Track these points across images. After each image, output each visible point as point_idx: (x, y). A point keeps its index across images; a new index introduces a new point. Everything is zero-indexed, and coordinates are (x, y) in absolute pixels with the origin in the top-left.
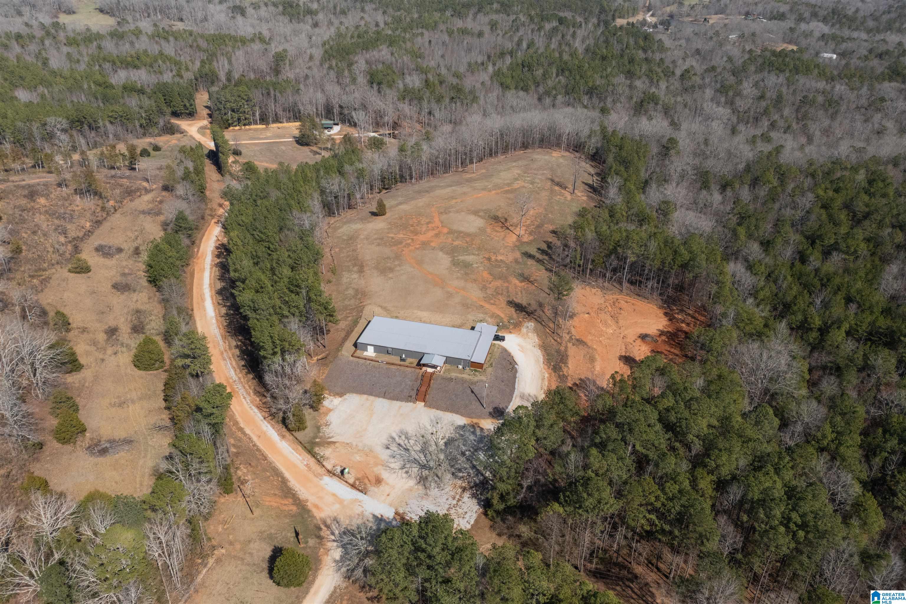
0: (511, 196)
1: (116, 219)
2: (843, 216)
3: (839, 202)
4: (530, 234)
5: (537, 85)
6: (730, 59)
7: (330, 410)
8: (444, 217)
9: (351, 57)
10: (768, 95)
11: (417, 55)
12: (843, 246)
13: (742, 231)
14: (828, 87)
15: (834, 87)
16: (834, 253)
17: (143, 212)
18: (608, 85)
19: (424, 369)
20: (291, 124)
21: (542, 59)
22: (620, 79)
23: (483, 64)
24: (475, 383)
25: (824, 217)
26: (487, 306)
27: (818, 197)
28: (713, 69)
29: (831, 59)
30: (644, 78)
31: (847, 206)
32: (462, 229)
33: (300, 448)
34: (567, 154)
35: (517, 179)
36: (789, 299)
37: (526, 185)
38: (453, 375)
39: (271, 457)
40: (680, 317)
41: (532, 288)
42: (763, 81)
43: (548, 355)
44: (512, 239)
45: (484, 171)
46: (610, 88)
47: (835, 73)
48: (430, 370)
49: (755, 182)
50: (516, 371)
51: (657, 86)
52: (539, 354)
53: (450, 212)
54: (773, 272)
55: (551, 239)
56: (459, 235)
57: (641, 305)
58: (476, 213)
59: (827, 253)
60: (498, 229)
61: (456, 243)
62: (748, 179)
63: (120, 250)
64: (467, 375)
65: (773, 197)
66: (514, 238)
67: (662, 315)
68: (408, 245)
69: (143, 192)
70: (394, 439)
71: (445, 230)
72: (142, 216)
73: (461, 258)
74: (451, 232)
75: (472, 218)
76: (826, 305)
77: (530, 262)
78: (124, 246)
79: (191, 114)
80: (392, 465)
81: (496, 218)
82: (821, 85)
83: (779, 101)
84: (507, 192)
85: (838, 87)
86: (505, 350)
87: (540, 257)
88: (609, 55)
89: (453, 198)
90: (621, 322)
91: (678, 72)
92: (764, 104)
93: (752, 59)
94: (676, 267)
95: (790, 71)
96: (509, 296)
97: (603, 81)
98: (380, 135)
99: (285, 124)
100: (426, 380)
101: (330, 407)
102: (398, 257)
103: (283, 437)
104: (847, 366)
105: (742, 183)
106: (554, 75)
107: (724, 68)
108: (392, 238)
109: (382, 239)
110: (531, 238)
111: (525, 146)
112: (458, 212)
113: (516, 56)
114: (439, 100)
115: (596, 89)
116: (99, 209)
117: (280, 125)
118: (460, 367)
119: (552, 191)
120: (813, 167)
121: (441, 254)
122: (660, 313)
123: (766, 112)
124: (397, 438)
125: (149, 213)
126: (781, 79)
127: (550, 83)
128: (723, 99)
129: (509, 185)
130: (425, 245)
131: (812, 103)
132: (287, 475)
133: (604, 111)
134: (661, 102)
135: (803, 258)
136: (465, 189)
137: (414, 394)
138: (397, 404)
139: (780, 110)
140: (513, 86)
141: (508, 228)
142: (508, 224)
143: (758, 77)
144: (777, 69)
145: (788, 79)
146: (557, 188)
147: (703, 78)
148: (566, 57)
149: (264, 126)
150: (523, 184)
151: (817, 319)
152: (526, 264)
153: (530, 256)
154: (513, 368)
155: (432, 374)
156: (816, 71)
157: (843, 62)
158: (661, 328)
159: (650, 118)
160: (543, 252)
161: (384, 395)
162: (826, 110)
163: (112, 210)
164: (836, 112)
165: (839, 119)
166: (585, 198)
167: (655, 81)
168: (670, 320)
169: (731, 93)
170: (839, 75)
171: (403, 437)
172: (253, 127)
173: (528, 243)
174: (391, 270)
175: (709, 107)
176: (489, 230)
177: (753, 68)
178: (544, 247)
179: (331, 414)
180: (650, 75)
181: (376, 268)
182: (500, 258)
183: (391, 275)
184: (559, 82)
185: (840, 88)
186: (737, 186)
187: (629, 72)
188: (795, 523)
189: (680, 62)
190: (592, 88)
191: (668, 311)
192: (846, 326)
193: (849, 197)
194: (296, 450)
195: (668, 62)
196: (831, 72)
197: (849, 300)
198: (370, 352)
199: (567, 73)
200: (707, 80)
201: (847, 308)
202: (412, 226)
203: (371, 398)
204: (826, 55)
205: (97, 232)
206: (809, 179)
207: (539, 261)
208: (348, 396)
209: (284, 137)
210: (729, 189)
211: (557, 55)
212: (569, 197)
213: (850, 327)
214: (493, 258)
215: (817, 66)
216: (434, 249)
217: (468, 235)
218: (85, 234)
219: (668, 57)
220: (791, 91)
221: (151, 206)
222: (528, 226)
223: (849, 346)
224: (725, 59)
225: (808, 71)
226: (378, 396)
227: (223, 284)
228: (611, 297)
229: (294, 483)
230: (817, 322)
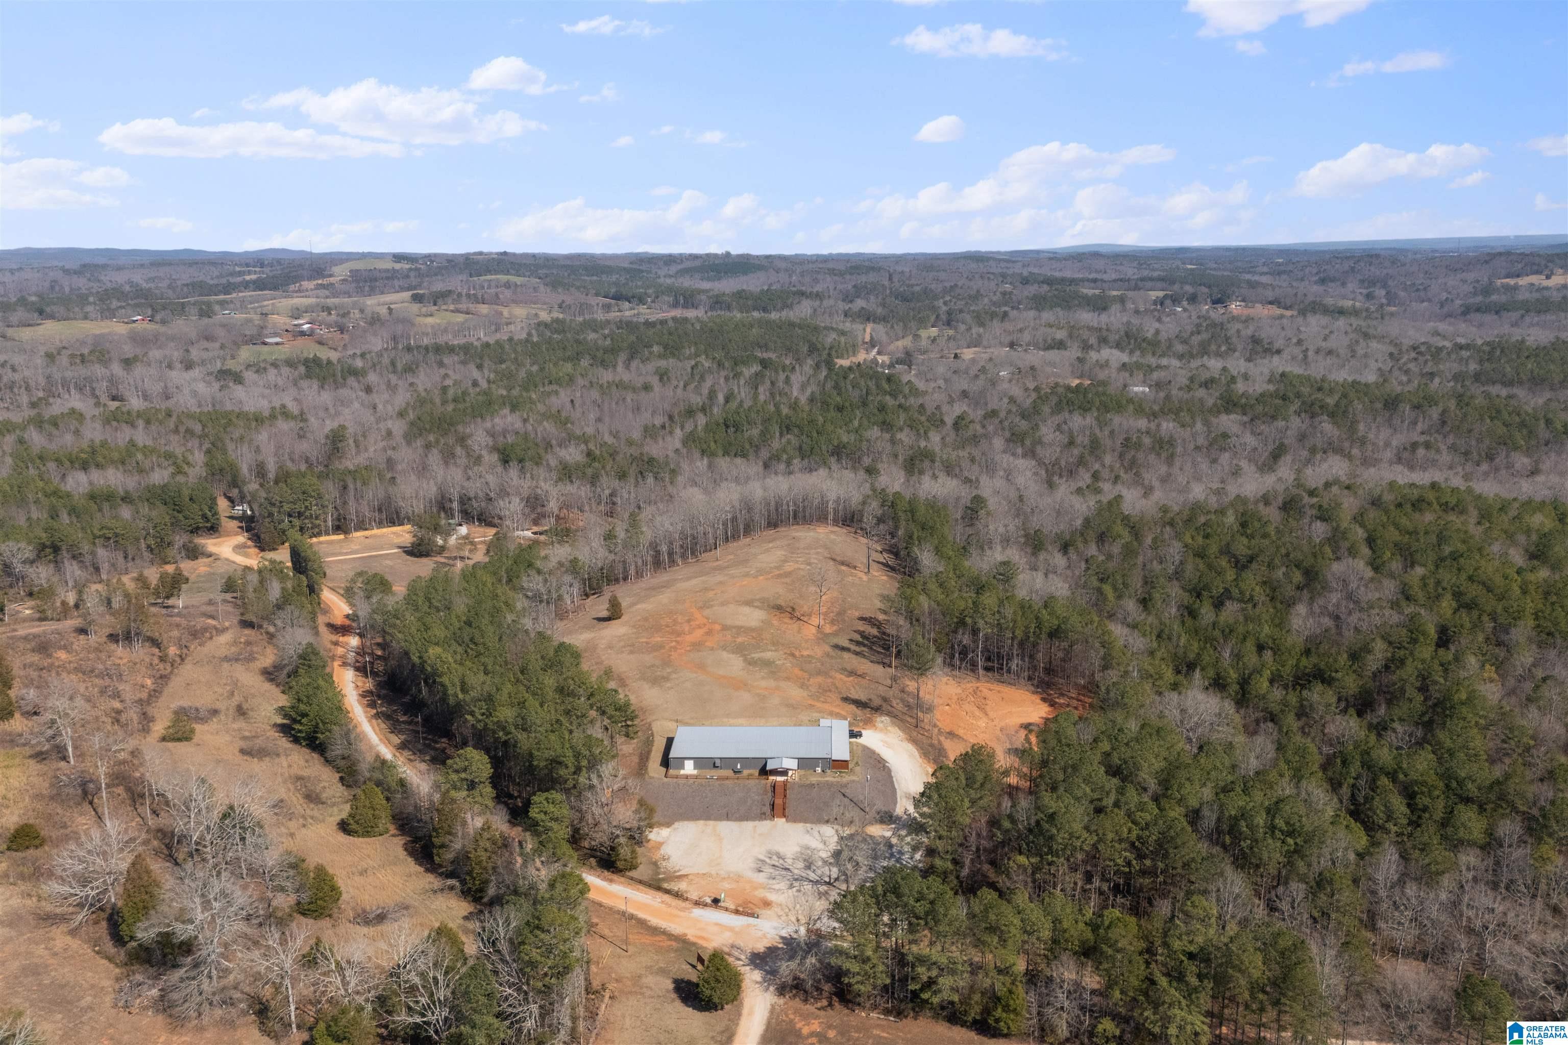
0: (788, 580)
1: (187, 671)
2: (1224, 562)
3: (1213, 549)
4: (832, 622)
5: (757, 448)
6: (1012, 400)
7: (660, 844)
8: (707, 612)
9: (460, 428)
10: (1079, 440)
11: (560, 420)
12: (1235, 592)
13: (1107, 589)
14: (1153, 426)
15: (1159, 425)
16: (1228, 603)
17: (226, 659)
18: (861, 441)
19: (771, 778)
20: (385, 530)
21: (753, 415)
22: (874, 432)
23: (663, 427)
24: (846, 786)
25: (1201, 566)
26: (819, 705)
27: (1186, 546)
28: (994, 413)
29: (1143, 392)
30: (907, 430)
31: (1226, 551)
32: (738, 623)
33: (641, 887)
34: (836, 529)
35: (785, 561)
36: (1192, 656)
37: (802, 566)
38: (814, 779)
39: (605, 901)
40: (1062, 701)
41: (864, 682)
42: (1065, 423)
43: (922, 748)
44: (810, 631)
45: (732, 557)
46: (864, 445)
47: (1156, 408)
48: (780, 779)
49: (1101, 538)
50: (889, 771)
51: (927, 438)
52: (910, 747)
53: (712, 606)
54: (1162, 631)
55: (862, 626)
56: (740, 630)
57: (1008, 691)
58: (749, 603)
59: (1218, 604)
60: (787, 620)
61: (740, 640)
62: (1091, 535)
63: (215, 712)
64: (831, 777)
65: (1129, 552)
66: (814, 630)
67: (1039, 701)
68: (675, 648)
69: (214, 632)
70: (763, 861)
71: (717, 627)
72: (226, 665)
73: (756, 656)
74: (725, 628)
75: (746, 610)
76: (1237, 657)
77: (846, 655)
78: (221, 706)
79: (213, 529)
80: (777, 887)
81: (779, 608)
82: (1142, 423)
83: (1095, 446)
84: (779, 576)
85: (1164, 425)
86: (865, 748)
87: (858, 649)
88: (847, 404)
89: (706, 589)
90: (992, 714)
91: (949, 420)
92: (1076, 452)
93: (1042, 398)
94: (1043, 636)
95: (1098, 409)
96: (840, 693)
97: (853, 437)
98: (535, 533)
99: (376, 531)
100: (779, 790)
101: (659, 839)
102: (666, 663)
103: (611, 881)
104: (1282, 711)
105: (1086, 542)
106: (778, 434)
107: (1009, 412)
108: (647, 643)
109: (633, 645)
110: (835, 628)
111: (773, 524)
112: (722, 604)
113: (712, 414)
114: (622, 476)
115: (844, 447)
116: (156, 661)
117: (367, 533)
118: (819, 770)
119: (839, 572)
120: (1168, 515)
121: (725, 655)
122: (1036, 699)
123: (1081, 461)
124: (768, 860)
125: (237, 660)
126: (1089, 420)
127: (776, 444)
128: (1020, 451)
129: (778, 568)
130: (697, 646)
131: (1138, 445)
132: (641, 915)
133: (871, 471)
134: (938, 459)
135: (1192, 613)
136: (719, 578)
137: (767, 809)
138: (749, 825)
139: (1098, 458)
140: (720, 453)
141: (799, 619)
142: (797, 614)
143: (1058, 419)
144: (1080, 407)
145: (1097, 419)
146: (843, 568)
147: (984, 427)
148: (785, 410)
149: (342, 537)
150: (796, 566)
151: (1231, 672)
152: (842, 658)
153: (843, 649)
154: (884, 766)
155: (785, 783)
156: (1131, 407)
157: (1162, 395)
158: (1044, 715)
159: (935, 477)
160: (858, 643)
161: (728, 817)
162: (1159, 454)
163: (178, 659)
164: (1172, 456)
165: (1178, 462)
166: (885, 578)
167: (922, 431)
168: (1051, 705)
169: (1028, 442)
170: (1162, 411)
171: (775, 857)
172: (323, 539)
173: (835, 634)
174: (666, 679)
175: (1005, 460)
176: (775, 622)
177: (1046, 409)
178: (858, 637)
179: (663, 847)
180: (912, 425)
181: (643, 678)
182: (805, 653)
183: (668, 685)
184: (789, 442)
185: (1167, 426)
186: (1080, 545)
187: (884, 423)
188: (1281, 831)
189: (945, 408)
190: (838, 446)
191: (1045, 696)
192: (1267, 673)
193: (1223, 543)
194: (638, 890)
195: (930, 408)
196: (1151, 408)
197: (1260, 648)
198: (689, 768)
199: (796, 431)
200: (991, 428)
201: (1261, 656)
202: (667, 626)
203: (711, 823)
204: (1136, 389)
205: (168, 691)
206: (1168, 528)
207: (857, 653)
208: (676, 825)
209: (382, 549)
210: (1071, 550)
211: (772, 408)
212: (865, 578)
213: (1272, 673)
214: (797, 653)
215: (1130, 401)
216: (712, 649)
217: (752, 630)
218: (150, 695)
219: (930, 403)
220: (1106, 433)
221: (233, 649)
222: (826, 614)
223: (1277, 693)
224: (1006, 400)
225: (1119, 408)
226: (719, 818)
227: (403, 737)
228: (969, 685)
229: (654, 921)
230: (1233, 675)
